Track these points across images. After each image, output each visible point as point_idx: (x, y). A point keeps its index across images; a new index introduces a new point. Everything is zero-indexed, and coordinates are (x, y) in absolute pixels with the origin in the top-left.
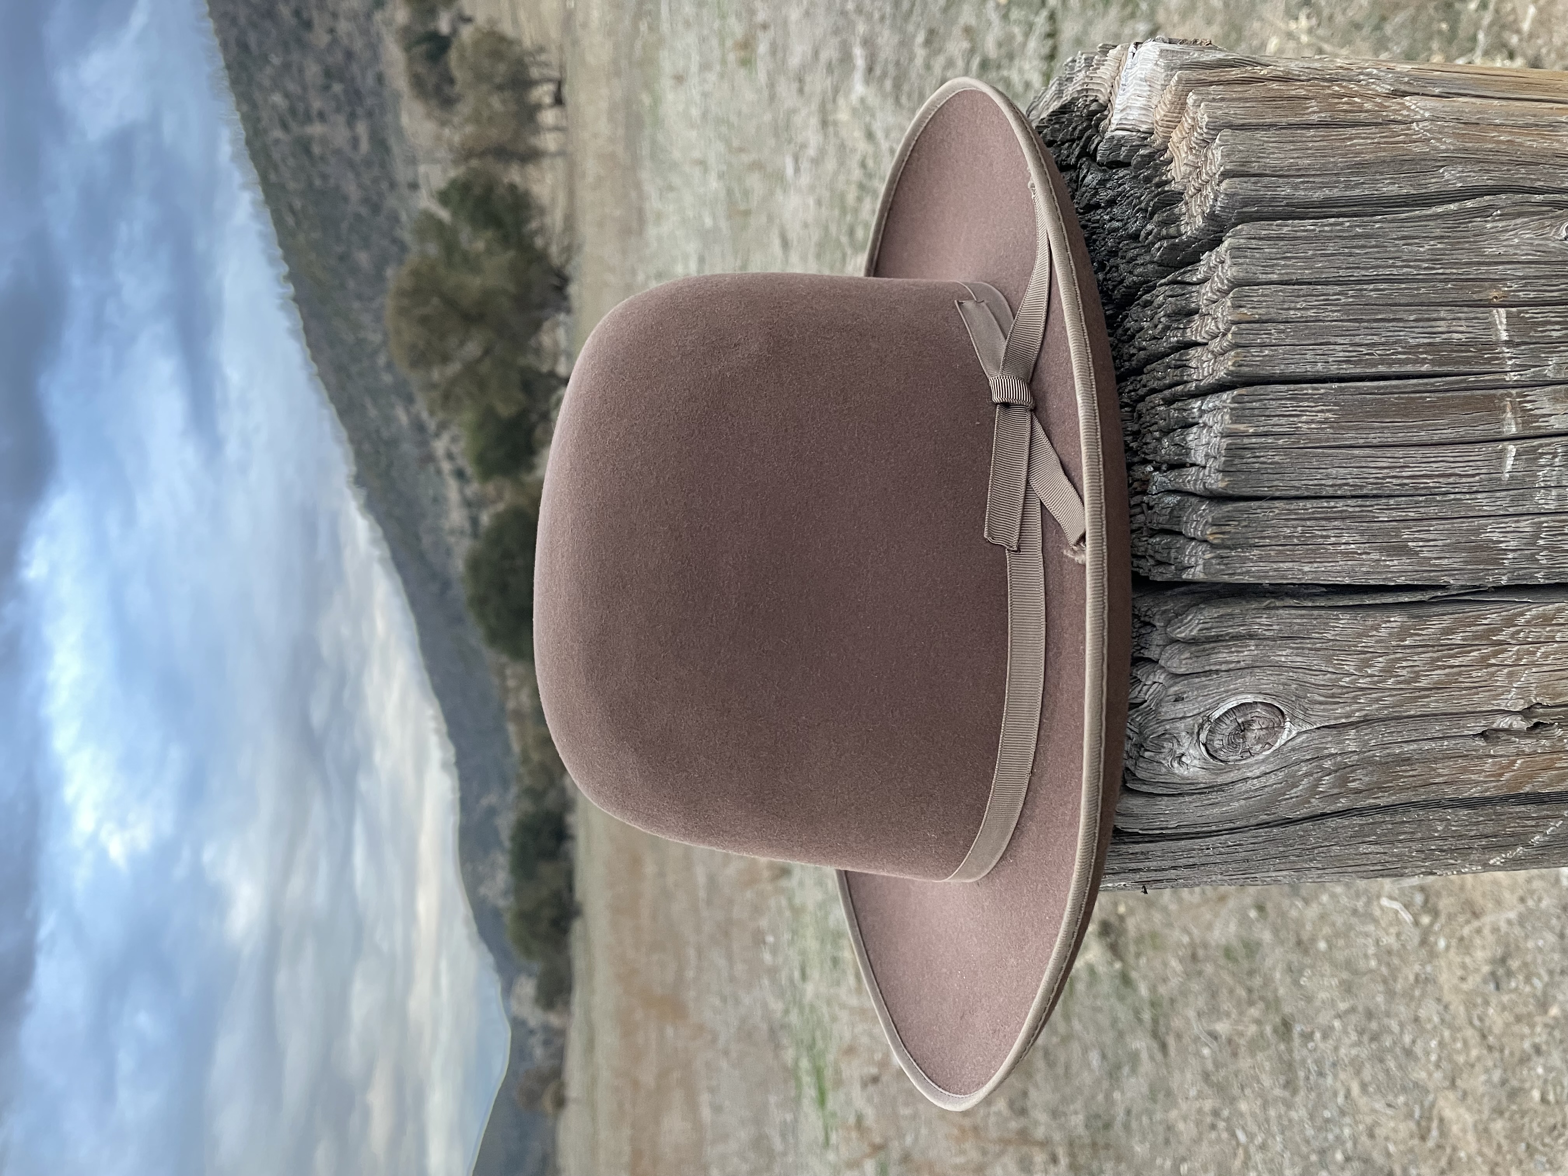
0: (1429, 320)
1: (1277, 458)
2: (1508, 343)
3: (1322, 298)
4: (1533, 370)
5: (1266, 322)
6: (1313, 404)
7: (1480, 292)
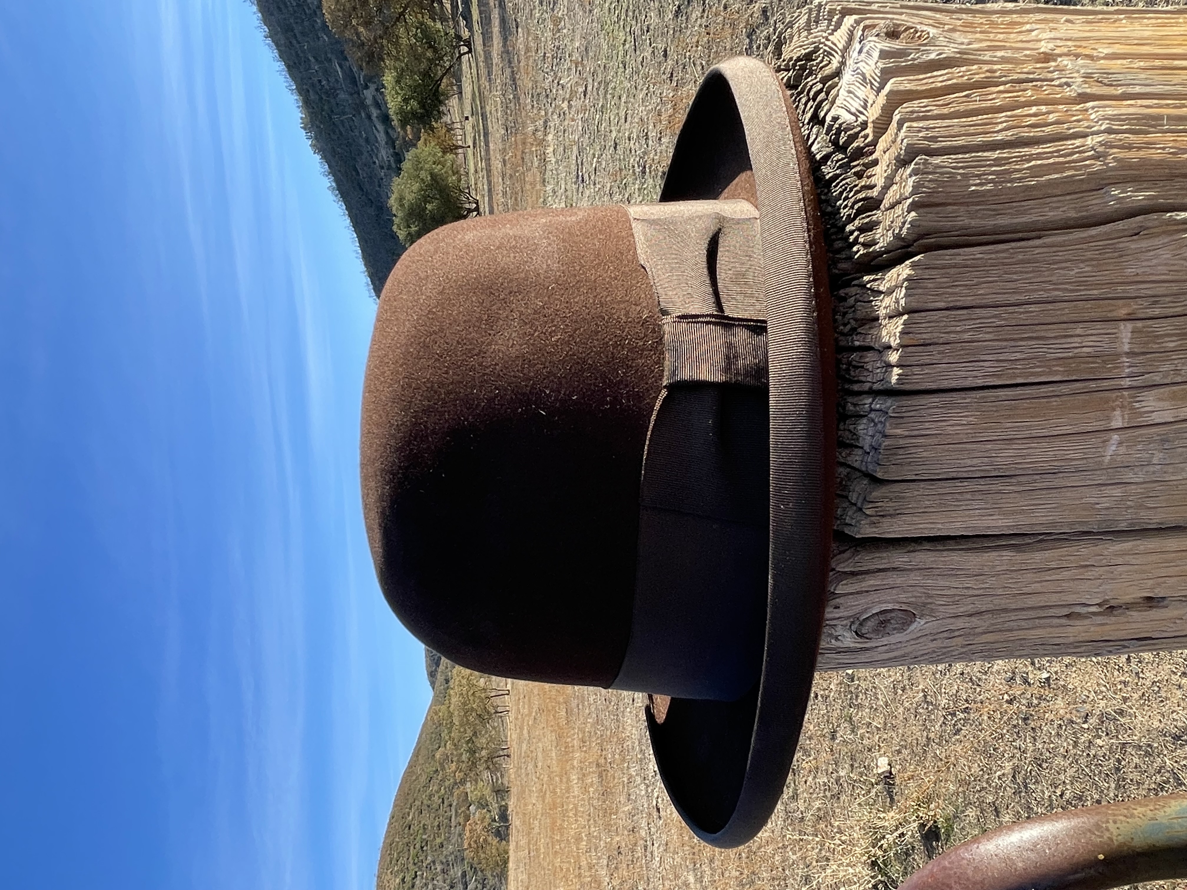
0: (1066, 336)
1: (925, 454)
2: (1131, 354)
3: (978, 321)
4: (1147, 376)
5: (930, 344)
6: (959, 411)
7: (1113, 310)
